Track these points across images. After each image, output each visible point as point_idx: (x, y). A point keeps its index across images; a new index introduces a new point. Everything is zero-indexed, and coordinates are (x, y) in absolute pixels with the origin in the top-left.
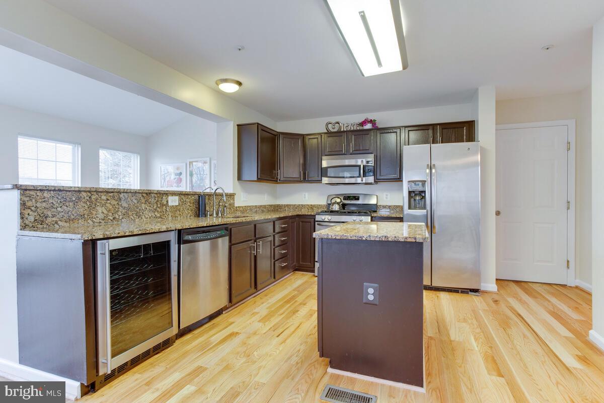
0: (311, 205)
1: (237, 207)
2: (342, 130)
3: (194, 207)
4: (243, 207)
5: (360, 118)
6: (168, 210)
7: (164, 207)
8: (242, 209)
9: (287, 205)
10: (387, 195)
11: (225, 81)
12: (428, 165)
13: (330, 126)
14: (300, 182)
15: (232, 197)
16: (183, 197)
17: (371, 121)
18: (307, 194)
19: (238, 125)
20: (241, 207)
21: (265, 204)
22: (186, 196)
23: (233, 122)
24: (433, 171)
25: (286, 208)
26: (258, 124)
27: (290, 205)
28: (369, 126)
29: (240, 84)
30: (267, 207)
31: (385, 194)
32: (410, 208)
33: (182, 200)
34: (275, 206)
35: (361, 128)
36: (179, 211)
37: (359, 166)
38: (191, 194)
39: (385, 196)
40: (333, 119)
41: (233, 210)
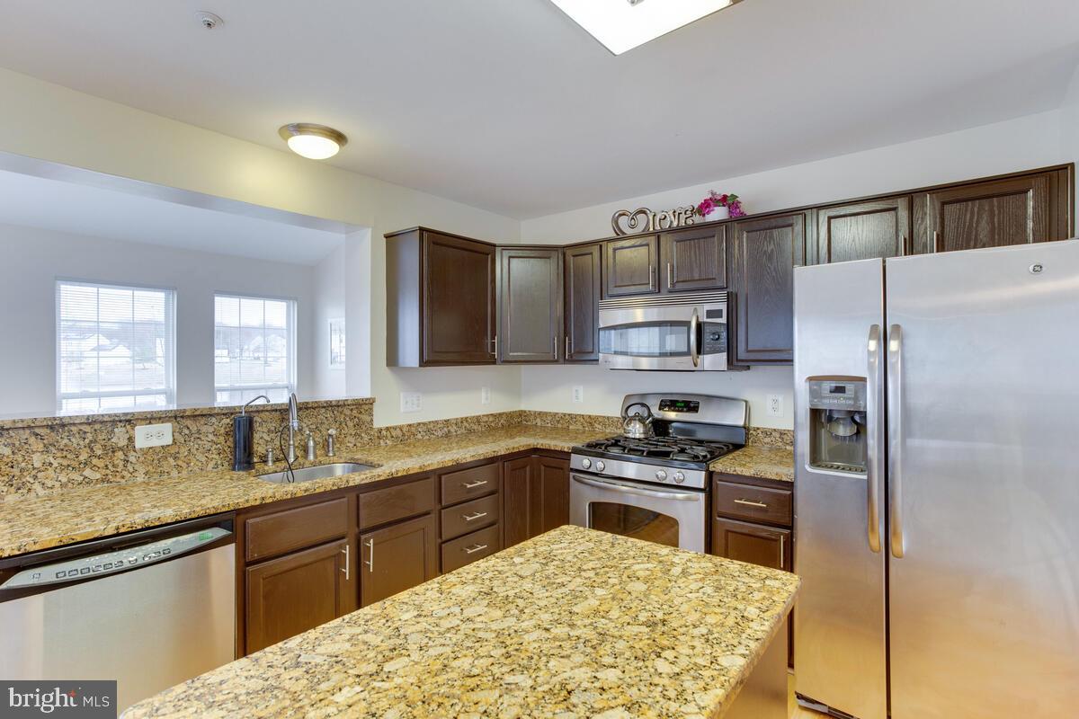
0: (590, 416)
1: (380, 431)
2: (651, 229)
3: (225, 444)
4: (401, 428)
5: (697, 195)
6: (132, 459)
7: (120, 454)
8: (398, 433)
9: (540, 413)
10: (776, 401)
11: (300, 128)
12: (874, 328)
13: (623, 222)
14: (555, 362)
15: (366, 407)
16: (188, 422)
17: (724, 200)
18: (581, 389)
19: (387, 237)
20: (395, 428)
21: (477, 414)
22: (203, 421)
23: (370, 229)
24: (893, 345)
25: (538, 420)
26: (422, 230)
27: (546, 413)
28: (719, 213)
29: (339, 137)
30: (485, 419)
31: (770, 397)
32: (815, 460)
33: (187, 432)
34: (510, 415)
35: (698, 219)
36: (175, 458)
37: (687, 324)
38: (218, 414)
39: (769, 404)
40: (632, 205)
41: (366, 438)
